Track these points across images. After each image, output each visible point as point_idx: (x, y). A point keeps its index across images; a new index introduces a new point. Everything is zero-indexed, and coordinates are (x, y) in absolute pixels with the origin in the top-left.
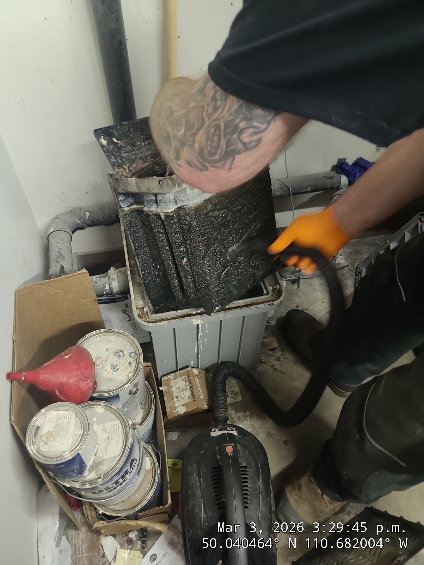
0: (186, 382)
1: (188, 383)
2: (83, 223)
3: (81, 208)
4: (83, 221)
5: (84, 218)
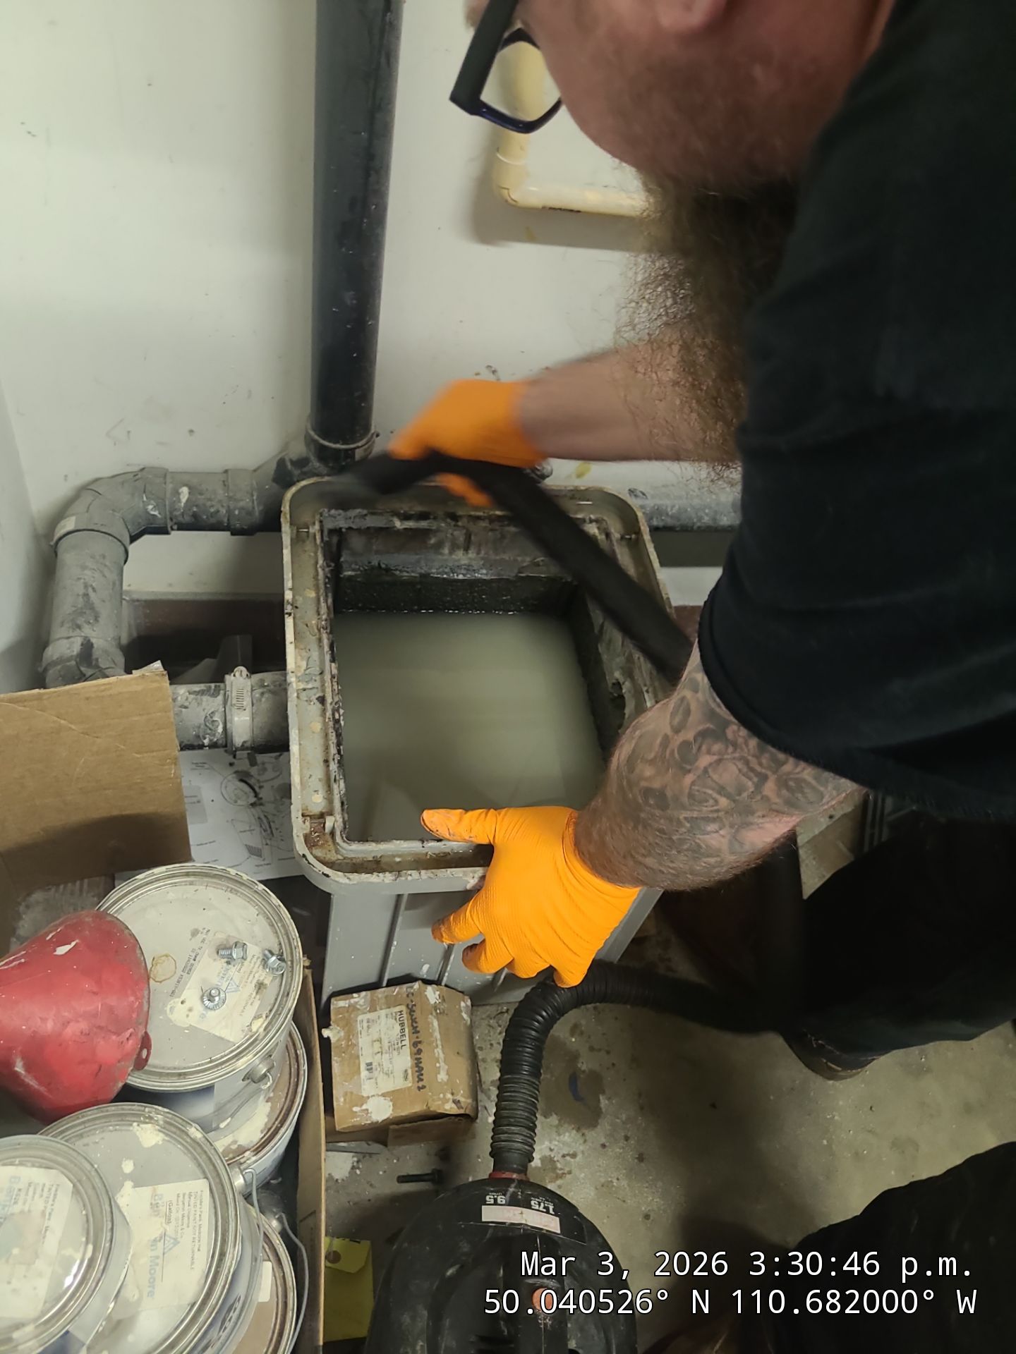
0: (402, 1024)
1: (407, 1030)
2: (168, 517)
3: (167, 472)
4: (168, 513)
5: (172, 504)
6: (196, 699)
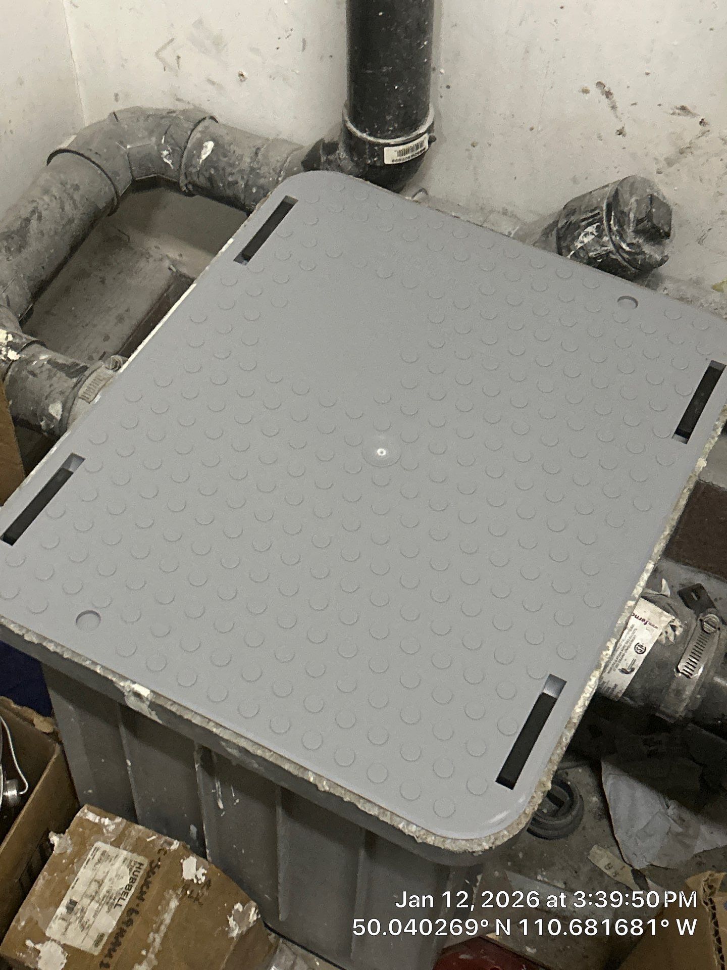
1: (133, 889)
2: (182, 171)
3: (204, 119)
4: (183, 167)
5: (191, 157)
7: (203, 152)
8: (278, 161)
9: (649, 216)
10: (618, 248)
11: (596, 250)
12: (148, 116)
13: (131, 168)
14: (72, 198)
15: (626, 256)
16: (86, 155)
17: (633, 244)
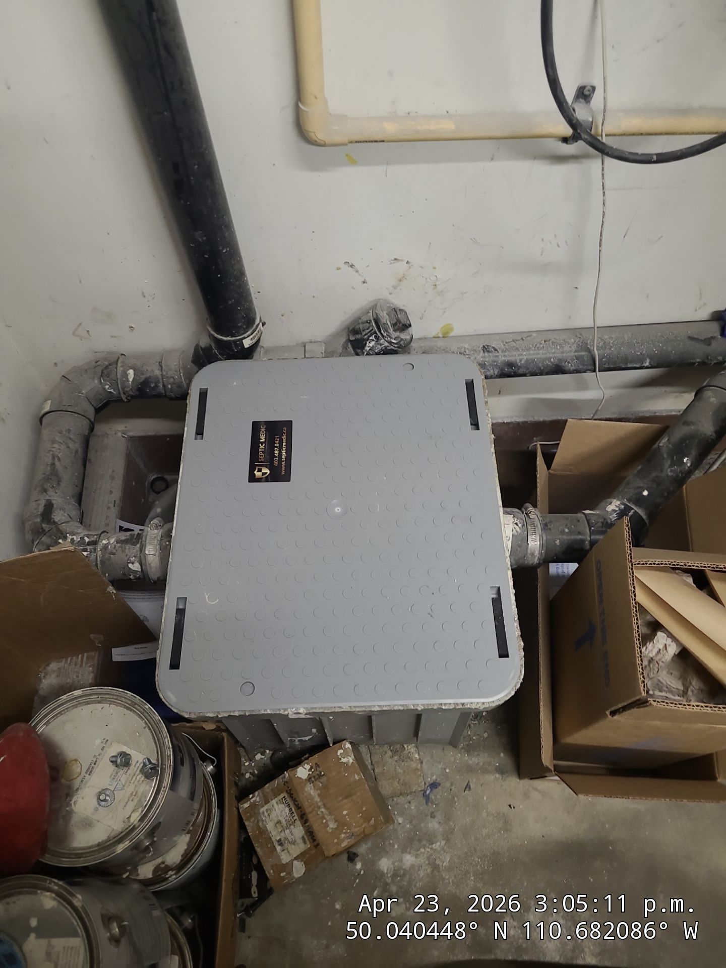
0: (289, 806)
1: (293, 809)
2: (122, 392)
3: (119, 358)
4: (120, 390)
5: (123, 383)
6: (121, 547)
7: (129, 377)
8: (175, 365)
9: (398, 321)
10: (390, 343)
11: (378, 348)
12: (86, 370)
13: (91, 404)
14: (70, 439)
15: (396, 346)
16: (64, 410)
17: (396, 337)
